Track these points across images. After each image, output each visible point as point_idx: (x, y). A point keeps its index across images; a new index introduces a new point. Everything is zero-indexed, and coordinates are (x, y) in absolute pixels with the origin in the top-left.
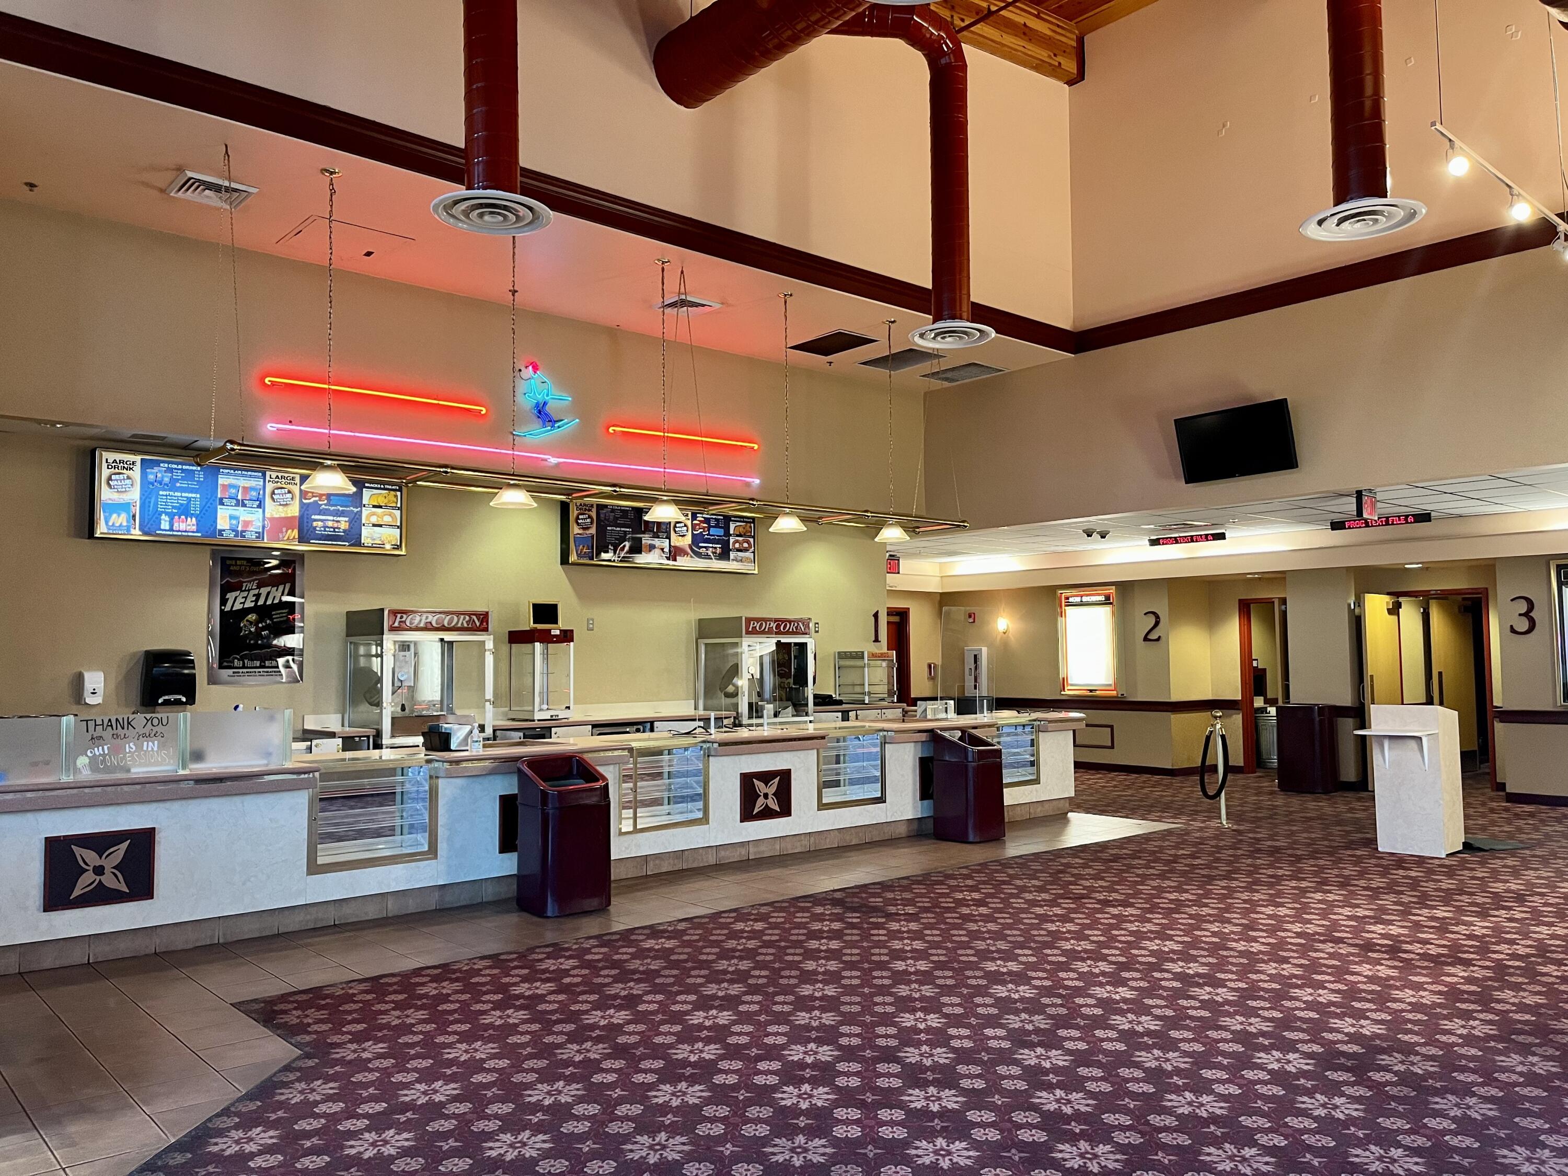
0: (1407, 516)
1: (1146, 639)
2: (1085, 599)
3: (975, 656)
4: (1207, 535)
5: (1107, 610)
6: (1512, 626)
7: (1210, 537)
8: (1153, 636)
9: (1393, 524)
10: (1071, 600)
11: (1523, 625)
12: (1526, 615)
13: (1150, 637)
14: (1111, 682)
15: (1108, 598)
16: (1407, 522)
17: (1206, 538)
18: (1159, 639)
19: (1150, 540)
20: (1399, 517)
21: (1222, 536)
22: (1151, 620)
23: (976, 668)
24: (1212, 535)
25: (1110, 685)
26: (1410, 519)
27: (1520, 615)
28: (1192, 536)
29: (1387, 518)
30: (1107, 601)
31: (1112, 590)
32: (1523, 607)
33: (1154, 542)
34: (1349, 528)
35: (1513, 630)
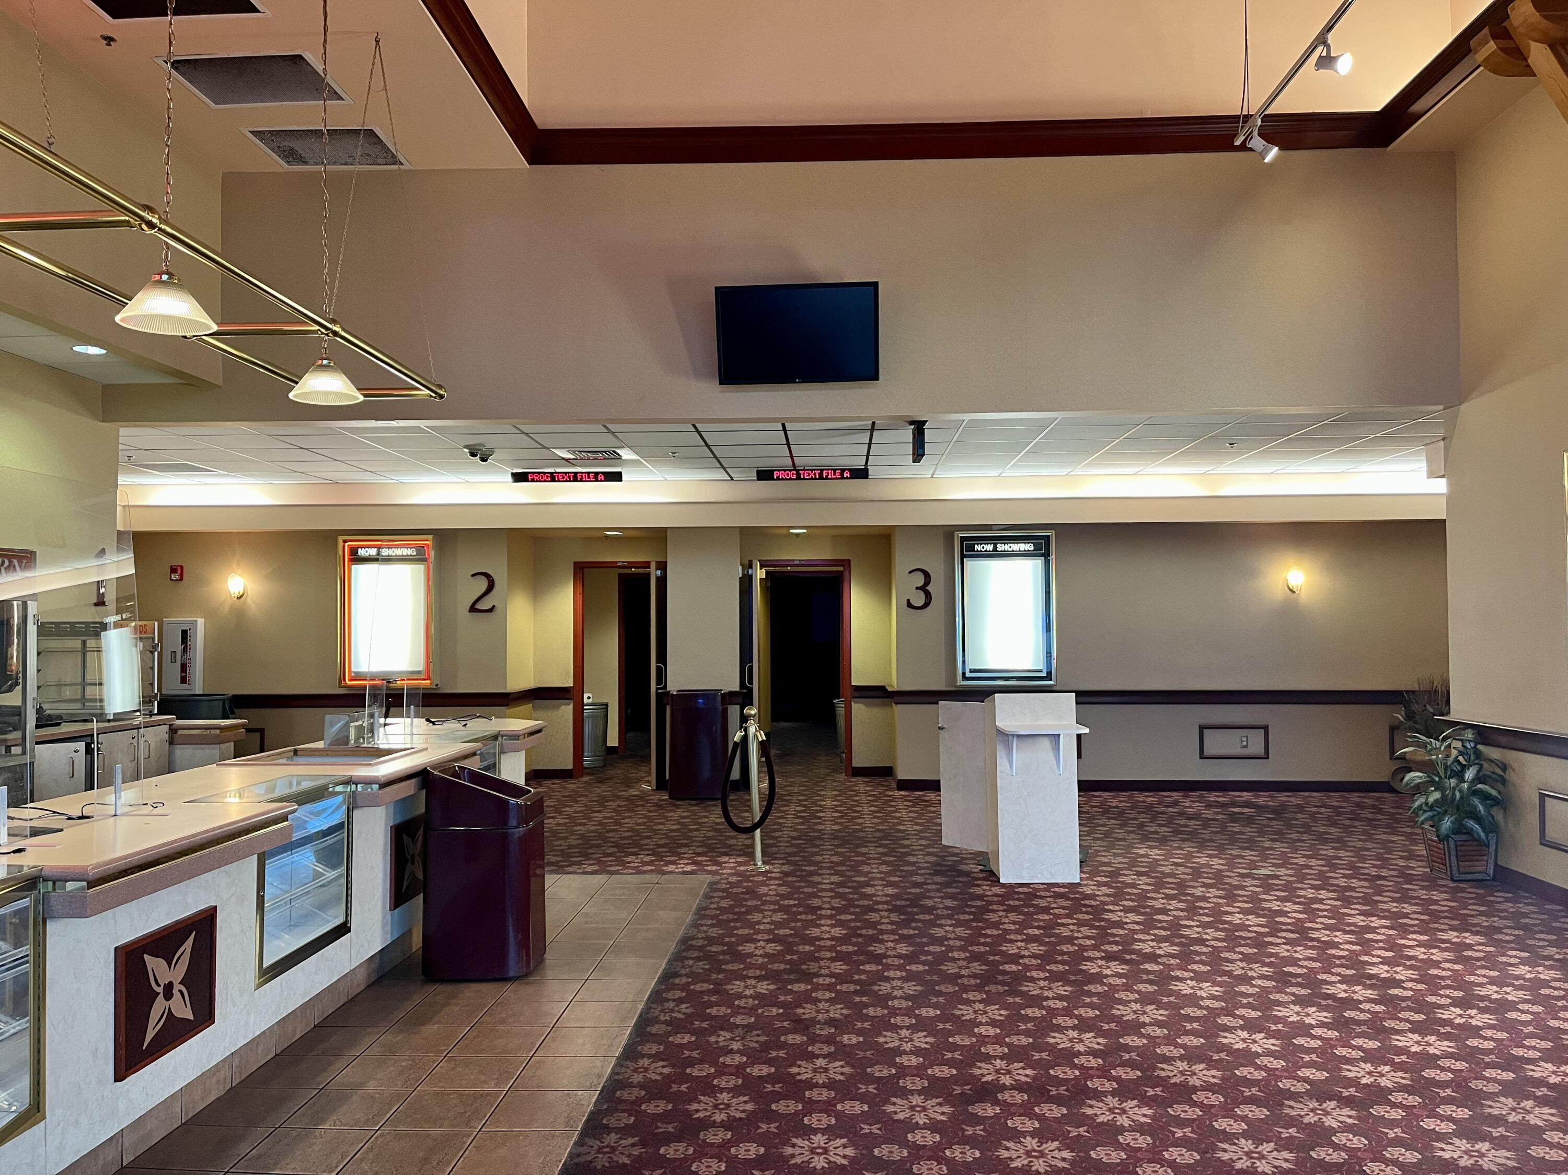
0: (843, 471)
1: (473, 609)
2: (385, 552)
3: (184, 633)
4: (597, 474)
5: (420, 568)
6: (908, 600)
7: (601, 477)
8: (484, 605)
9: (827, 478)
10: (361, 552)
11: (919, 600)
12: (923, 588)
13: (479, 606)
14: (420, 666)
15: (420, 549)
16: (843, 478)
17: (596, 477)
18: (491, 610)
19: (513, 474)
20: (835, 470)
21: (617, 477)
22: (483, 584)
23: (185, 651)
24: (603, 473)
25: (419, 672)
26: (847, 474)
27: (917, 588)
28: (576, 473)
29: (822, 470)
30: (419, 558)
31: (428, 541)
32: (920, 580)
33: (519, 478)
34: (778, 479)
35: (910, 605)
